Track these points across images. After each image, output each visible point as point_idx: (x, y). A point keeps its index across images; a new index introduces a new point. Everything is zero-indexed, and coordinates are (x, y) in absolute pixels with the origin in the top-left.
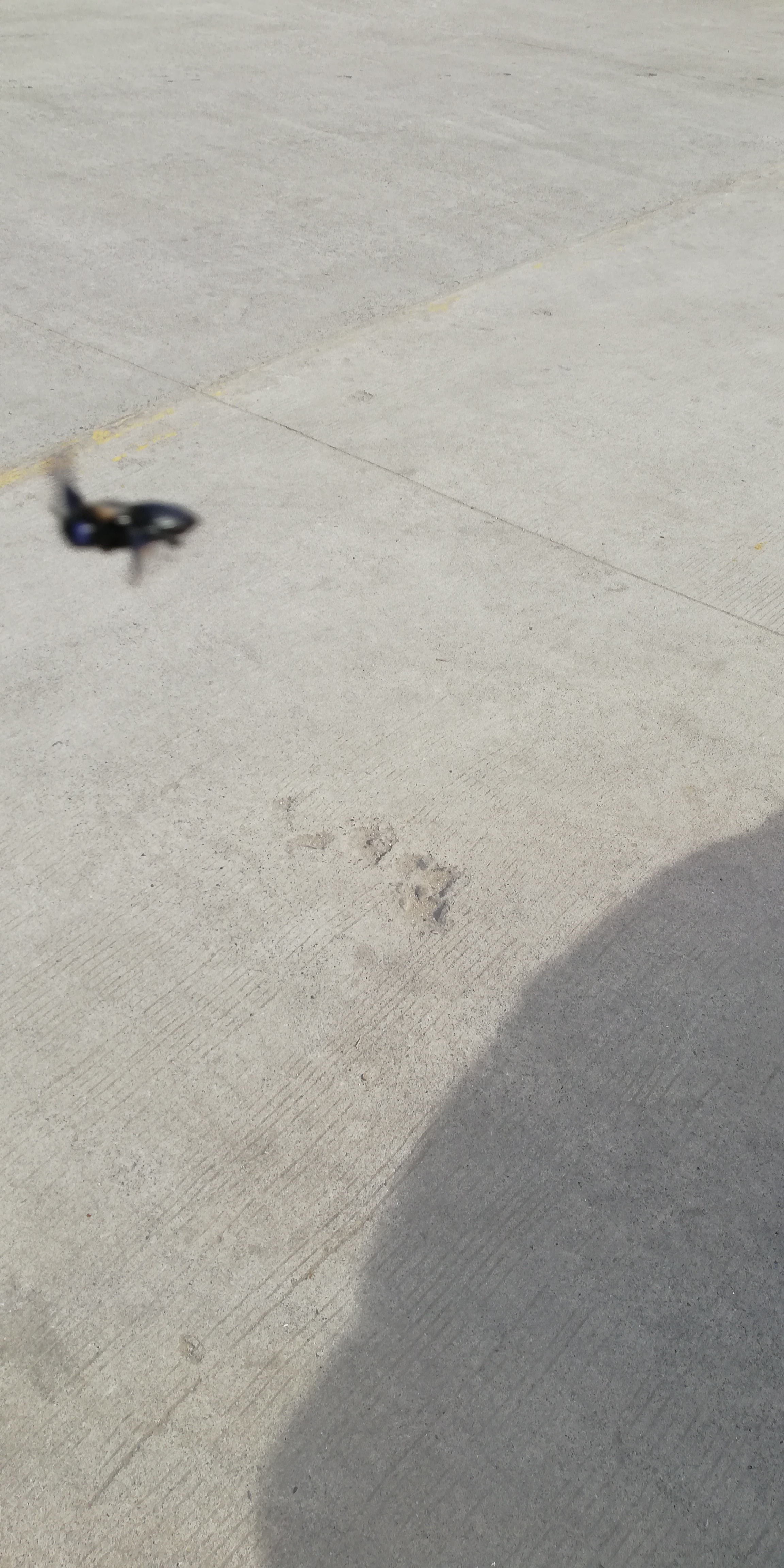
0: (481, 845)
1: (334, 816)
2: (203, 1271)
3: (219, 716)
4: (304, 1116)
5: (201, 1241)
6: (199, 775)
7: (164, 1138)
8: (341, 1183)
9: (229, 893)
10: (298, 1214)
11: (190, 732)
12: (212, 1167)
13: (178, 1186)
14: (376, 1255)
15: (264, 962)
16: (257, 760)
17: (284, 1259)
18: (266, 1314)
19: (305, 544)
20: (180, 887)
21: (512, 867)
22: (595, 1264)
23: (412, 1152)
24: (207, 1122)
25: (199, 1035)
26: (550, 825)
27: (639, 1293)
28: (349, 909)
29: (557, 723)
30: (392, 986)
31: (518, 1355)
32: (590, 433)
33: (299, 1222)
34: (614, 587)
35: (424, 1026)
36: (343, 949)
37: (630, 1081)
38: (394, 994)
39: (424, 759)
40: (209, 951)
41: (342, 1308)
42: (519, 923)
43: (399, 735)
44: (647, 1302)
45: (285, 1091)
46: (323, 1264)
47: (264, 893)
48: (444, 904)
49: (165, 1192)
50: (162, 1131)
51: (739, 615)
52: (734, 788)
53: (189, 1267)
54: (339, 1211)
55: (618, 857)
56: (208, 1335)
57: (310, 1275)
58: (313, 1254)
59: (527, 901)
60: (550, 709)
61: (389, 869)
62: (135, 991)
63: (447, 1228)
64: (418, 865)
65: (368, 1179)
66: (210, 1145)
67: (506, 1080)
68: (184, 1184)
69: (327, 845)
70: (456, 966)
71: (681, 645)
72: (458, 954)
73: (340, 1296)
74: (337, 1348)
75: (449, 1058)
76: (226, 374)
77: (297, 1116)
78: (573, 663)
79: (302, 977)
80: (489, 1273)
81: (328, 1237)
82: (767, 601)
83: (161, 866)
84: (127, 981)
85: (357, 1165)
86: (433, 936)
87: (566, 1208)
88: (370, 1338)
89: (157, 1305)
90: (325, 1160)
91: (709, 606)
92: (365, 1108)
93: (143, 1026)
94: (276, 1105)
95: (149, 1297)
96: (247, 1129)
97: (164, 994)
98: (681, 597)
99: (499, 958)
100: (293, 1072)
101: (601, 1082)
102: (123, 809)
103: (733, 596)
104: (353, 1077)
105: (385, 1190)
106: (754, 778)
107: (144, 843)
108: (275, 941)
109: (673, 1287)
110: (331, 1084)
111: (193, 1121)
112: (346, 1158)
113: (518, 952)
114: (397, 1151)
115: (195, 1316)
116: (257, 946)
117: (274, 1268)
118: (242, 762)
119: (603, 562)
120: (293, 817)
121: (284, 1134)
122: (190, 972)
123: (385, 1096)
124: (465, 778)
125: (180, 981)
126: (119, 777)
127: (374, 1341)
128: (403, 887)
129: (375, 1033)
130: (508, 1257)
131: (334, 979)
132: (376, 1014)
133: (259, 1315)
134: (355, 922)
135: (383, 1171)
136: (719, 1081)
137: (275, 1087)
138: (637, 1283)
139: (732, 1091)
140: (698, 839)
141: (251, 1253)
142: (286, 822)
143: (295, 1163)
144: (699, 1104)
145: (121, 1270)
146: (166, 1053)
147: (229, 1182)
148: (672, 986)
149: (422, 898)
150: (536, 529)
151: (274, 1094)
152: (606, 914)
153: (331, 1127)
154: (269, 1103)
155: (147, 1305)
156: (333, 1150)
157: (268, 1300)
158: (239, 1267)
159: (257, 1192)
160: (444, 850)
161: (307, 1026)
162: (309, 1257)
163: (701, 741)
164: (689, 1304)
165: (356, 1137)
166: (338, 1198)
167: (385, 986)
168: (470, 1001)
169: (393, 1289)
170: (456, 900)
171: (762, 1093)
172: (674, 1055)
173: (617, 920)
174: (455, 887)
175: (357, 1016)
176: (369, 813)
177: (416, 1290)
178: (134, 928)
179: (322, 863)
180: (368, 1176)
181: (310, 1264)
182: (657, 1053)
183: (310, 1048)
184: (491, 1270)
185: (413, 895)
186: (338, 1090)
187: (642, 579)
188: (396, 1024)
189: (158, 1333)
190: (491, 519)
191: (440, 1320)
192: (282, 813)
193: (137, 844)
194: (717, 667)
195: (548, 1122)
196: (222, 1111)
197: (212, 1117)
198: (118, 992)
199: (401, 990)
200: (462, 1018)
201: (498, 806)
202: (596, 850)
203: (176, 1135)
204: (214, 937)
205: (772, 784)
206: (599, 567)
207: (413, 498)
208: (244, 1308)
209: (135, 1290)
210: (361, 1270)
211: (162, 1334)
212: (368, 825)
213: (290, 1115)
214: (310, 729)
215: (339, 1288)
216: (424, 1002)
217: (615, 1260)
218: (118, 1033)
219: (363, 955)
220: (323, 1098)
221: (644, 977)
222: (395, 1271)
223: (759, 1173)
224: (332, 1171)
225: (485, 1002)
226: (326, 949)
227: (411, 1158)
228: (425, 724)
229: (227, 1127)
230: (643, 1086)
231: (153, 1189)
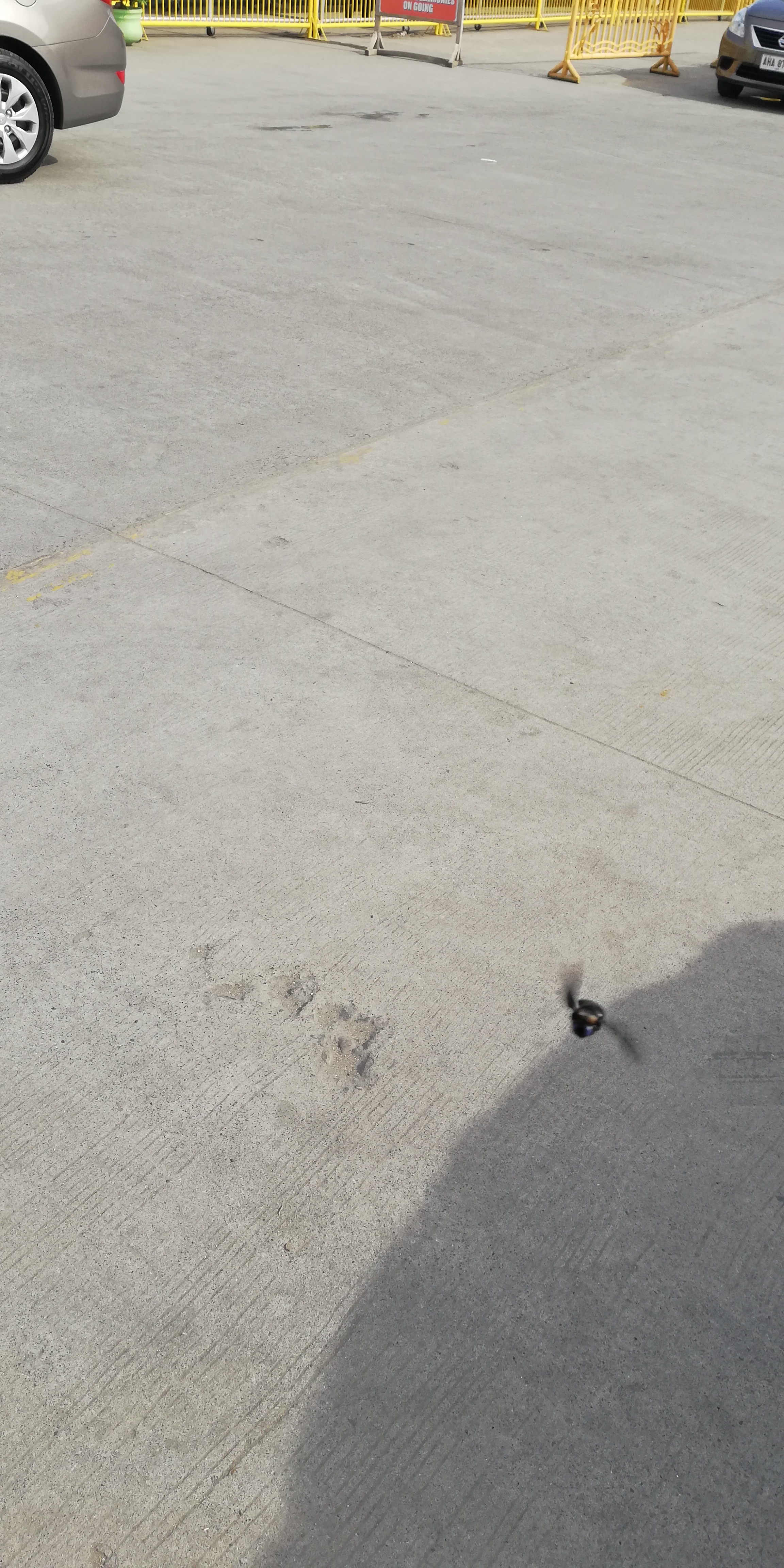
0: (405, 993)
1: (253, 965)
2: (115, 1470)
3: (134, 860)
4: (224, 1292)
5: (114, 1436)
6: (113, 922)
7: (74, 1319)
8: (264, 1366)
9: (144, 1048)
10: (218, 1402)
11: (104, 877)
12: (126, 1351)
13: (89, 1374)
14: (302, 1446)
15: (180, 1123)
16: (173, 906)
17: (204, 1454)
18: (185, 1517)
19: (222, 685)
20: (92, 1043)
21: (436, 1017)
22: (533, 1449)
23: (339, 1329)
24: (120, 1300)
25: (112, 1204)
26: (473, 972)
27: (580, 1479)
28: (270, 1065)
29: (477, 866)
30: (316, 1147)
31: (456, 1554)
32: (499, 582)
33: (220, 1411)
34: (528, 731)
35: (349, 1189)
36: (264, 1107)
37: (563, 1245)
38: (317, 1155)
39: (345, 904)
40: (122, 1112)
41: (267, 1507)
42: (445, 1077)
43: (319, 879)
44: (588, 1489)
45: (203, 1264)
46: (246, 1458)
47: (181, 1048)
48: (368, 1057)
49: (75, 1381)
50: (71, 1312)
51: (649, 760)
52: (652, 933)
53: (101, 1466)
54: (262, 1397)
55: (541, 1005)
56: (122, 1543)
57: (232, 1471)
58: (234, 1447)
59: (452, 1052)
60: (469, 853)
61: (311, 1021)
62: (44, 1156)
63: (377, 1413)
64: (341, 1015)
65: (293, 1361)
66: (124, 1327)
67: (435, 1247)
68: (96, 1371)
69: (246, 996)
70: (382, 1124)
71: (595, 789)
72: (383, 1111)
73: (264, 1494)
74: (261, 1554)
75: (376, 1224)
76: (143, 517)
77: (217, 1292)
78: (491, 806)
79: (222, 1138)
80: (423, 1463)
81: (251, 1427)
82: (674, 746)
83: (73, 1020)
84: (36, 1146)
85: (281, 1345)
86: (357, 1092)
87: (501, 1386)
88: (297, 1541)
89: (65, 1511)
90: (247, 1341)
91: (619, 751)
92: (289, 1281)
93: (52, 1195)
94: (194, 1281)
95: (58, 1501)
96: (164, 1308)
97: (74, 1159)
98: (592, 742)
99: (426, 1114)
100: (213, 1244)
101: (533, 1246)
102: (33, 959)
103: (642, 742)
104: (275, 1248)
105: (311, 1373)
106: (672, 923)
107: (55, 996)
108: (193, 1100)
109: (615, 1472)
110: (253, 1256)
111: (105, 1300)
112: (269, 1338)
113: (445, 1107)
114: (324, 1328)
115: (107, 1521)
116: (173, 1105)
117: (194, 1464)
118: (158, 908)
119: (516, 707)
120: (210, 965)
121: (203, 1312)
122: (103, 1136)
123: (309, 1267)
124: (386, 923)
125: (91, 1145)
126: (29, 925)
127: (302, 1544)
128: (325, 1040)
129: (298, 1199)
130: (443, 1444)
131: (254, 1141)
132: (299, 1178)
133: (177, 1518)
134: (277, 1078)
135: (309, 1351)
136: (652, 1242)
137: (193, 1261)
138: (577, 1468)
139: (666, 1253)
140: (620, 986)
141: (168, 1448)
142: (204, 972)
143: (215, 1345)
144: (634, 1268)
145: (27, 1471)
146: (77, 1225)
147: (144, 1367)
148: (601, 1141)
149: (345, 1051)
150: (450, 674)
151: (192, 1268)
152: (532, 1065)
153: (253, 1303)
154: (187, 1278)
155: (55, 1510)
156: (255, 1329)
157: (186, 1501)
158: (155, 1463)
159: (174, 1379)
160: (367, 999)
161: (227, 1193)
162: (231, 1451)
163: (618, 886)
164: (632, 1491)
165: (280, 1313)
166: (261, 1383)
167: (308, 1147)
168: (396, 1162)
169: (321, 1484)
170: (380, 1053)
171: (697, 1255)
172: (606, 1216)
173: (543, 1072)
174: (379, 1038)
175: (279, 1180)
176: (289, 961)
177: (346, 1484)
178: (43, 1088)
179: (241, 1015)
180: (293, 1357)
181: (232, 1458)
182: (589, 1214)
183: (230, 1216)
184: (425, 1459)
185: (335, 1048)
186: (260, 1262)
187: (554, 723)
188: (320, 1189)
189: (68, 1542)
190: (405, 663)
191: (371, 1517)
192: (199, 961)
193: (47, 997)
194: (631, 811)
195: (480, 1292)
196: (137, 1288)
197: (126, 1295)
198: (26, 1158)
199: (325, 1150)
200: (389, 1180)
201: (421, 952)
202: (519, 998)
203: (87, 1317)
204: (127, 1096)
205: (689, 929)
206: (512, 711)
207: (329, 642)
208: (161, 1511)
209: (42, 1493)
210: (287, 1463)
211: (72, 1543)
212: (288, 974)
213: (208, 1292)
214: (229, 873)
215: (262, 1485)
216: (349, 1163)
217: (553, 1443)
218: (25, 1204)
219: (285, 1113)
220: (245, 1270)
221: (573, 1132)
222: (322, 1464)
223: (698, 1342)
224: (255, 1353)
225: (412, 1162)
226: (246, 1107)
227: (338, 1336)
228: (346, 867)
229: (142, 1307)
230: (576, 1250)
231: (62, 1378)
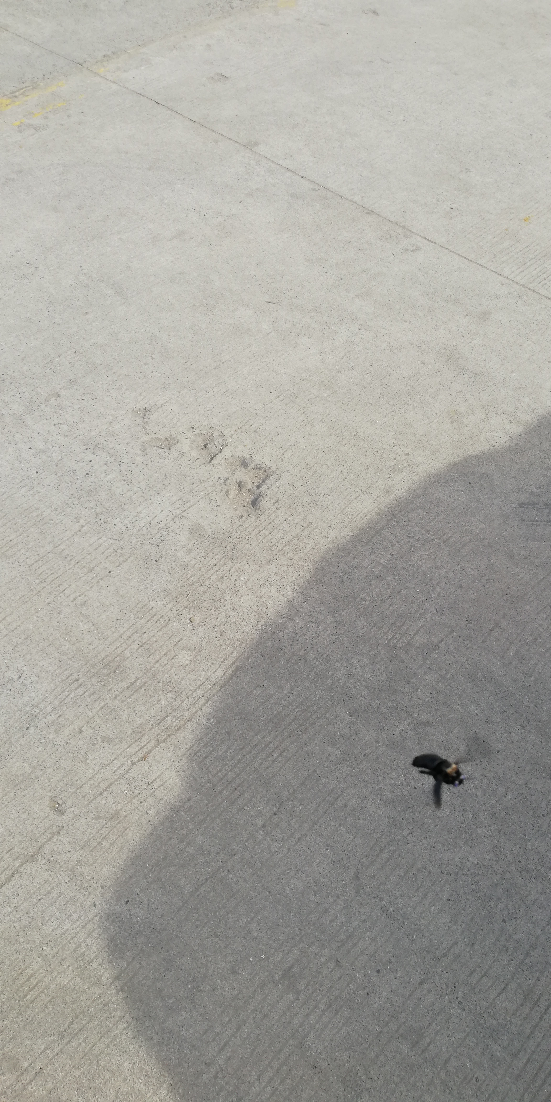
0: (291, 451)
1: (179, 424)
2: (67, 753)
3: (92, 341)
4: (146, 646)
5: (67, 732)
6: (75, 387)
7: (41, 658)
8: (170, 694)
9: (96, 480)
10: (138, 715)
11: (69, 353)
12: (76, 680)
13: (51, 693)
14: (193, 745)
15: (120, 533)
16: (120, 377)
17: (127, 746)
18: (111, 784)
19: (166, 201)
20: (59, 474)
21: (313, 469)
22: (350, 758)
23: (224, 674)
24: (74, 648)
25: (70, 585)
26: (344, 437)
27: (380, 779)
28: (187, 497)
29: (356, 357)
30: (217, 554)
31: (290, 818)
32: (402, 118)
33: (139, 721)
34: (410, 248)
35: (239, 584)
36: (181, 526)
37: (387, 629)
38: (217, 560)
39: (251, 382)
40: (79, 524)
41: (166, 781)
42: (315, 511)
43: (233, 362)
44: (385, 785)
45: (132, 628)
46: (154, 750)
47: (123, 482)
48: (260, 495)
49: (41, 697)
50: (40, 653)
51: (506, 275)
52: (487, 413)
53: (57, 750)
54: (168, 714)
55: (393, 464)
56: (69, 797)
57: (145, 758)
58: (147, 743)
59: (322, 495)
60: (352, 346)
61: (219, 467)
62: (23, 551)
63: (246, 729)
64: (242, 464)
65: (190, 693)
66: (76, 665)
67: (296, 626)
68: (56, 691)
69: (173, 447)
70: (265, 541)
71: (458, 297)
72: (267, 533)
73: (165, 773)
74: (161, 808)
75: (255, 608)
76: (109, 54)
77: (141, 646)
78: (373, 309)
79: (150, 545)
80: (274, 761)
81: (159, 732)
82: (528, 264)
83: (44, 457)
84: (17, 544)
85: (183, 682)
86: (249, 519)
87: (332, 717)
88: (185, 802)
89: (33, 775)
90: (160, 678)
91: (483, 266)
92: (191, 642)
93: (28, 577)
94: (125, 638)
95: (28, 769)
96: (103, 655)
97: (45, 554)
98: (461, 258)
99: (297, 536)
100: (139, 615)
101: (365, 629)
102: (16, 412)
103: (502, 259)
104: (183, 620)
105: (203, 700)
106: (504, 405)
107: (31, 439)
108: (130, 518)
109: (405, 776)
110: (167, 624)
111: (63, 647)
112: (175, 677)
113: (312, 532)
114: (213, 673)
115: (60, 783)
116: (116, 521)
117: (119, 752)
118: (109, 379)
119: (403, 227)
120: (147, 423)
121: (130, 659)
122: (65, 539)
123: (206, 634)
124: (282, 398)
125: (56, 545)
126: (13, 387)
127: (189, 804)
128: (229, 481)
129: (202, 589)
130: (288, 750)
131: (173, 548)
132: (203, 575)
133: (107, 784)
134: (192, 506)
135: (202, 687)
136: (452, 631)
137: (125, 625)
138: (380, 771)
139: (461, 639)
140: (455, 451)
141: (103, 741)
142: (142, 427)
143: (138, 679)
144: (437, 647)
145: (8, 750)
146: (45, 597)
147: (89, 691)
148: (424, 561)
149: (243, 490)
150: (352, 197)
151: (125, 630)
152: (380, 506)
153: (166, 654)
154: (120, 636)
155: (26, 775)
156: (166, 671)
157: (113, 774)
158: (94, 751)
159: (109, 699)
160: (262, 453)
161: (151, 582)
162: (145, 745)
163: (466, 375)
164: (415, 788)
165: (183, 662)
166: (168, 705)
167: (211, 554)
168: (273, 568)
169: (204, 769)
170: (269, 492)
171: (484, 642)
172: (421, 612)
173: (388, 511)
174: (268, 482)
175: (189, 576)
176: (206, 423)
177: (221, 770)
178: (22, 504)
179: (168, 461)
180: (191, 690)
181: (145, 750)
182: (408, 610)
183: (153, 598)
184: (276, 759)
185: (236, 487)
186: (172, 628)
187: (432, 242)
188: (218, 583)
189: (33, 795)
190: (316, 187)
191: (236, 792)
192: (139, 420)
193: (26, 440)
194: (485, 316)
195: (325, 656)
196: (86, 641)
197: (78, 645)
198: (10, 552)
199: (223, 557)
200: (267, 580)
201: (306, 420)
202: (377, 457)
203: (51, 657)
204: (83, 513)
205: (516, 410)
206: (400, 230)
207: (255, 167)
208: (96, 779)
209: (18, 764)
210: (182, 756)
211: (36, 795)
212: (205, 432)
213: (135, 646)
214: (164, 354)
215: (165, 767)
216: (240, 567)
217: (365, 755)
218: (9, 582)
219: (196, 531)
220: (161, 634)
221: (405, 554)
222: (206, 757)
223: (475, 699)
224: (164, 686)
225: (285, 568)
226: (168, 525)
227: (223, 678)
228: (254, 353)
229: (89, 653)
230: (396, 633)
231: (33, 695)
